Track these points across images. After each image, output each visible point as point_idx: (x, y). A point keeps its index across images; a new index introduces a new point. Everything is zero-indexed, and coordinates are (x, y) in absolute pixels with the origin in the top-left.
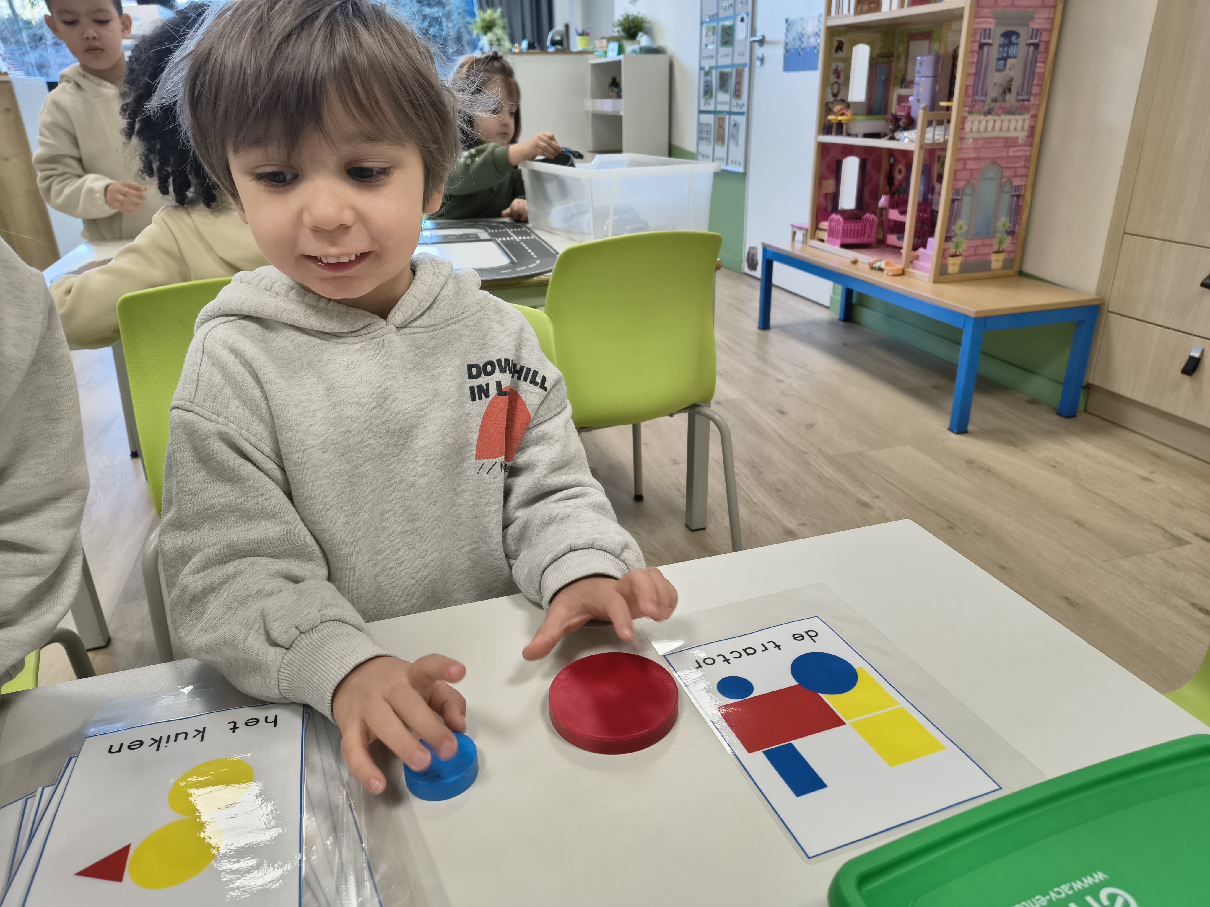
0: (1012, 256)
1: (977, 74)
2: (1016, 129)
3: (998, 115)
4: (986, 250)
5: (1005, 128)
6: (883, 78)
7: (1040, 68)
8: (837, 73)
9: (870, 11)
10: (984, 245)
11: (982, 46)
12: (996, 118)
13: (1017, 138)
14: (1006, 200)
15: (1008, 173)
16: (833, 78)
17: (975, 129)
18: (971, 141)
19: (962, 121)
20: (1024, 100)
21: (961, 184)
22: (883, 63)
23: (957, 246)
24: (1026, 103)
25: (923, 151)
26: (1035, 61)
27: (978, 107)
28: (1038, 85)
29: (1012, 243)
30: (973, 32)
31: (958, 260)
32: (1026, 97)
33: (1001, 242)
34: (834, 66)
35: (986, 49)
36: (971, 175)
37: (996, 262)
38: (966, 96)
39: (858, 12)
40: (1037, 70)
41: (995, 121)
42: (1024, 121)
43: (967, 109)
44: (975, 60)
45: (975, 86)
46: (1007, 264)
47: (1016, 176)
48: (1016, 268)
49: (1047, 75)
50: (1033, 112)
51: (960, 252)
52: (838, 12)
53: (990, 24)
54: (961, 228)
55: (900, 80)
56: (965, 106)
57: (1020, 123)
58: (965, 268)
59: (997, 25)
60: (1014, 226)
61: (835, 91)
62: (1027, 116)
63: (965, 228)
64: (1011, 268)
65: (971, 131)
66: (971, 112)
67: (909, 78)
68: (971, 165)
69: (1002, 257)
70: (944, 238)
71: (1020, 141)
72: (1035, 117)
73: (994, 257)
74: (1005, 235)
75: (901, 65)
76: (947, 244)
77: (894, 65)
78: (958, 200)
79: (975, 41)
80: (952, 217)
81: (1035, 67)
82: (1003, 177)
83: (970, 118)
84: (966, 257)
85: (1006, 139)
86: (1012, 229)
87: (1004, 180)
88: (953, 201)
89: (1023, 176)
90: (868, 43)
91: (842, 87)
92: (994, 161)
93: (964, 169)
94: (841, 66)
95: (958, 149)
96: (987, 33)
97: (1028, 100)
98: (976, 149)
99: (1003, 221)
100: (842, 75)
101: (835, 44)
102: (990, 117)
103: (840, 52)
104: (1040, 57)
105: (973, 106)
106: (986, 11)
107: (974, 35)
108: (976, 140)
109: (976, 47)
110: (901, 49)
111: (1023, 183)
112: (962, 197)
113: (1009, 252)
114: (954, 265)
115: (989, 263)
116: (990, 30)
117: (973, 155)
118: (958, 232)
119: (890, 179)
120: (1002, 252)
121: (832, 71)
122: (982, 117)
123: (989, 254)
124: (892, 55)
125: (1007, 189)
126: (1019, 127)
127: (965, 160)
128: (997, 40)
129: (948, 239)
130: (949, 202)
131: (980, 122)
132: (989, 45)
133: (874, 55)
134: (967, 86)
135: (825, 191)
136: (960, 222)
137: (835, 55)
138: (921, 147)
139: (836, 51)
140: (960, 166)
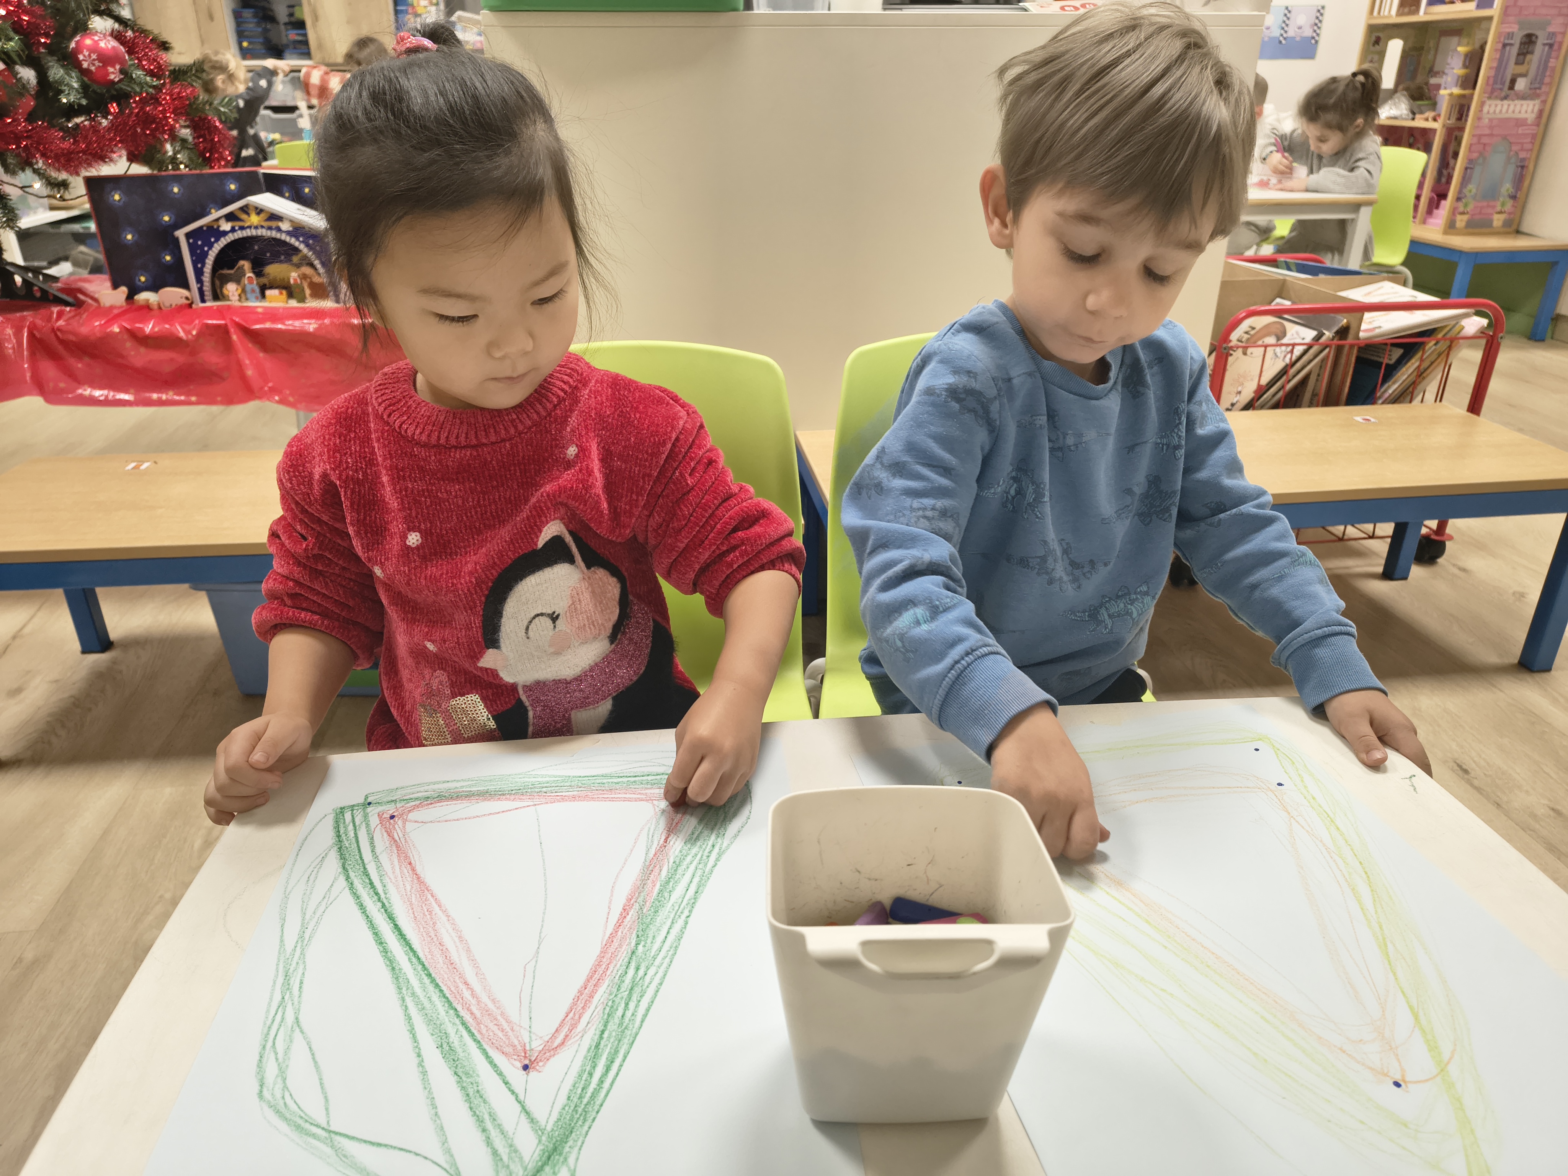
0: (1512, 216)
1: (1498, 69)
2: (1526, 112)
3: (1513, 100)
4: (1490, 211)
5: (1517, 111)
6: (1412, 68)
7: (1552, 62)
9: (1410, 13)
10: (1488, 206)
11: (1505, 45)
12: (1510, 102)
13: (1527, 119)
14: (1511, 170)
15: (1515, 148)
17: (1492, 111)
18: (1487, 120)
19: (1482, 104)
20: (1535, 89)
21: (1475, 155)
22: (1413, 56)
23: (1466, 205)
24: (1538, 91)
25: (1444, 130)
26: (1549, 56)
27: (1496, 94)
28: (1550, 76)
29: (1513, 206)
30: (1499, 35)
31: (1465, 218)
32: (1537, 86)
33: (1503, 204)
34: (1370, 57)
35: (1508, 48)
36: (1484, 149)
37: (1498, 220)
38: (1487, 84)
39: (1399, 14)
40: (1550, 65)
41: (1509, 105)
42: (1534, 105)
43: (1487, 95)
44: (1498, 56)
45: (1496, 76)
46: (1507, 223)
47: (1522, 150)
48: (1514, 227)
49: (1558, 70)
50: (1543, 98)
51: (1468, 211)
52: (1379, 12)
53: (1515, 28)
54: (1470, 191)
55: (1427, 69)
56: (1485, 93)
57: (1531, 107)
58: (1471, 228)
59: (1519, 29)
60: (1516, 192)
62: (1537, 102)
63: (1474, 191)
64: (1510, 226)
65: (1488, 113)
66: (1489, 98)
67: (1436, 69)
68: (1485, 140)
69: (1502, 217)
70: (1455, 199)
71: (1529, 122)
72: (1544, 102)
73: (1496, 217)
74: (1508, 199)
75: (1431, 57)
76: (1457, 204)
77: (1423, 57)
78: (1471, 168)
79: (1499, 42)
80: (1465, 180)
81: (1549, 61)
82: (1511, 150)
83: (1488, 102)
84: (1473, 214)
85: (1517, 119)
86: (1514, 194)
87: (1512, 153)
88: (1466, 169)
89: (1527, 150)
90: (1402, 39)
92: (1505, 138)
93: (1479, 143)
94: (1376, 57)
95: (1475, 127)
96: (1510, 35)
97: (1540, 88)
98: (1491, 127)
99: (1507, 187)
101: (1373, 39)
102: (1506, 102)
103: (1377, 46)
104: (1554, 54)
105: (1492, 92)
106: (1511, 19)
107: (1499, 37)
108: (1491, 120)
109: (1500, 46)
110: (1432, 44)
111: (1528, 156)
112: (1474, 166)
113: (1510, 214)
114: (1461, 221)
115: (1491, 221)
116: (1513, 33)
117: (1487, 132)
118: (1468, 194)
120: (1505, 212)
122: (1499, 102)
123: (1492, 214)
124: (1422, 48)
125: (1513, 160)
126: (1530, 109)
127: (1480, 136)
128: (1517, 41)
129: (1459, 199)
130: (1463, 169)
131: (1496, 106)
132: (1511, 45)
133: (1407, 48)
134: (1488, 78)
136: (1470, 187)
137: (1372, 48)
138: (1444, 126)
139: (1374, 45)
140: (1475, 140)
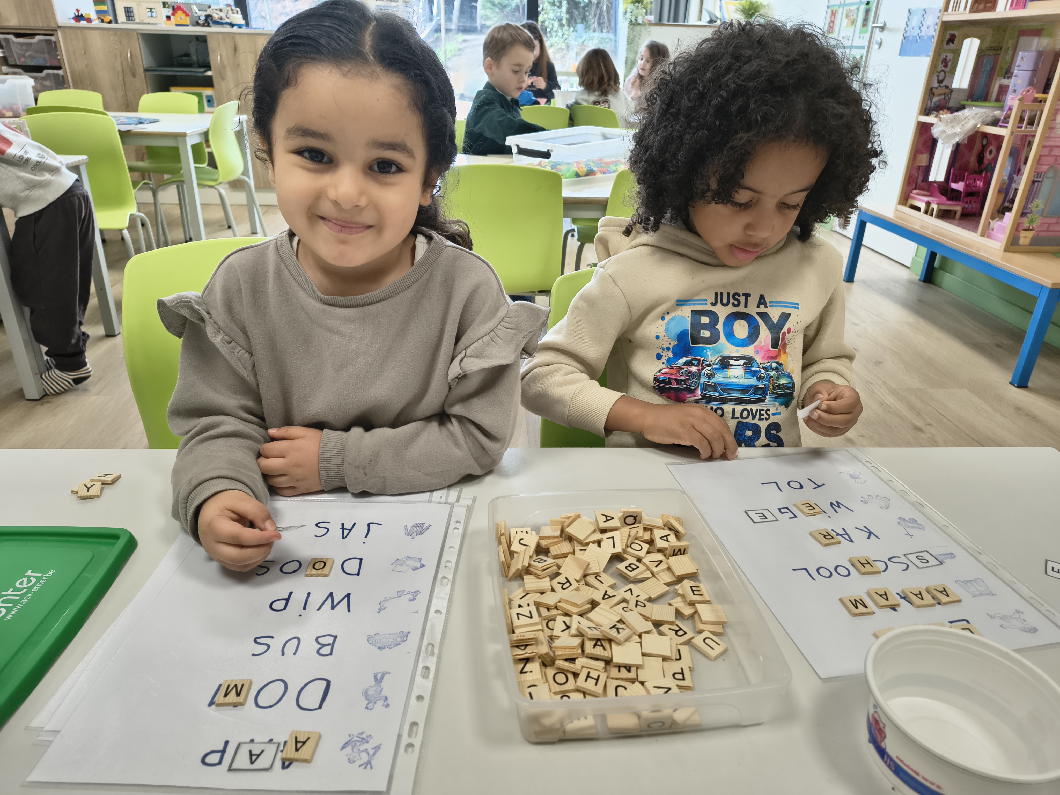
6: (988, 68)
8: (945, 62)
9: (984, 10)
10: (1057, 223)
16: (940, 67)
21: (1044, 168)
22: (990, 55)
23: (1031, 222)
25: (1013, 137)
31: (1030, 234)
34: (943, 56)
36: (1056, 161)
39: (972, 11)
51: (1033, 227)
52: (954, 9)
54: (1037, 207)
55: (1004, 71)
58: (1035, 242)
61: (941, 78)
63: (1041, 206)
67: (1010, 70)
68: (1056, 152)
70: (1020, 213)
75: (1008, 58)
76: (1022, 218)
77: (1001, 58)
78: (1039, 181)
80: (1030, 196)
84: (1038, 231)
88: (1034, 182)
90: (979, 37)
91: (947, 75)
93: (1049, 155)
94: (950, 56)
95: (1045, 137)
100: (949, 64)
101: (948, 37)
103: (951, 44)
110: (1011, 43)
112: (1043, 179)
114: (1025, 238)
118: (1034, 209)
119: (980, 158)
121: (941, 61)
124: (1001, 48)
127: (1052, 148)
129: (1023, 214)
130: (1030, 182)
133: (984, 48)
135: (919, 164)
136: (1037, 201)
137: (946, 47)
138: (1012, 133)
139: (948, 43)
140: (1046, 152)
